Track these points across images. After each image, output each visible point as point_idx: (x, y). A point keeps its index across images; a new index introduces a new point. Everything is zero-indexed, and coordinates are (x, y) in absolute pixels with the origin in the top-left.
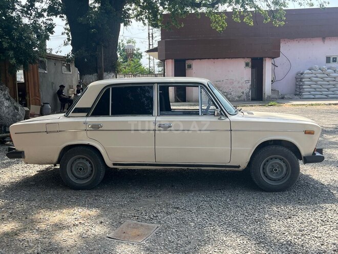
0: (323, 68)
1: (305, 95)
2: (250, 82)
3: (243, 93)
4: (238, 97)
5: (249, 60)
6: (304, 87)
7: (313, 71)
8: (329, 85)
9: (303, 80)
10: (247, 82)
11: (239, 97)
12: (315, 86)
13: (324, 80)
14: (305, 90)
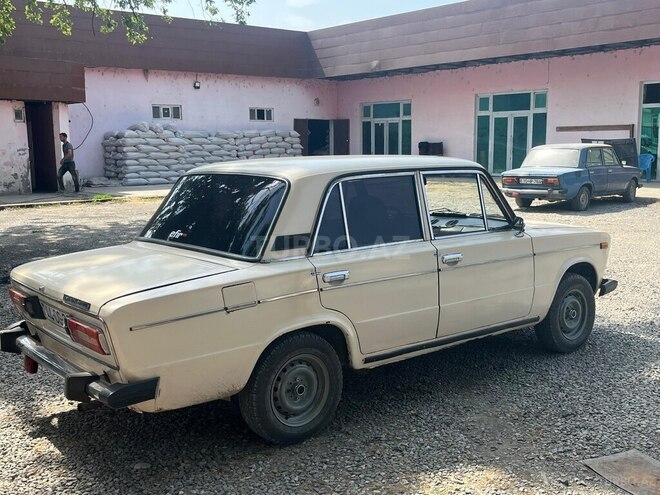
0: (157, 127)
1: (131, 178)
2: (27, 151)
3: (15, 176)
4: (5, 185)
5: (20, 106)
6: (128, 162)
7: (140, 133)
8: (169, 158)
9: (125, 149)
10: (21, 152)
11: (8, 186)
12: (148, 161)
13: (160, 151)
14: (130, 168)
